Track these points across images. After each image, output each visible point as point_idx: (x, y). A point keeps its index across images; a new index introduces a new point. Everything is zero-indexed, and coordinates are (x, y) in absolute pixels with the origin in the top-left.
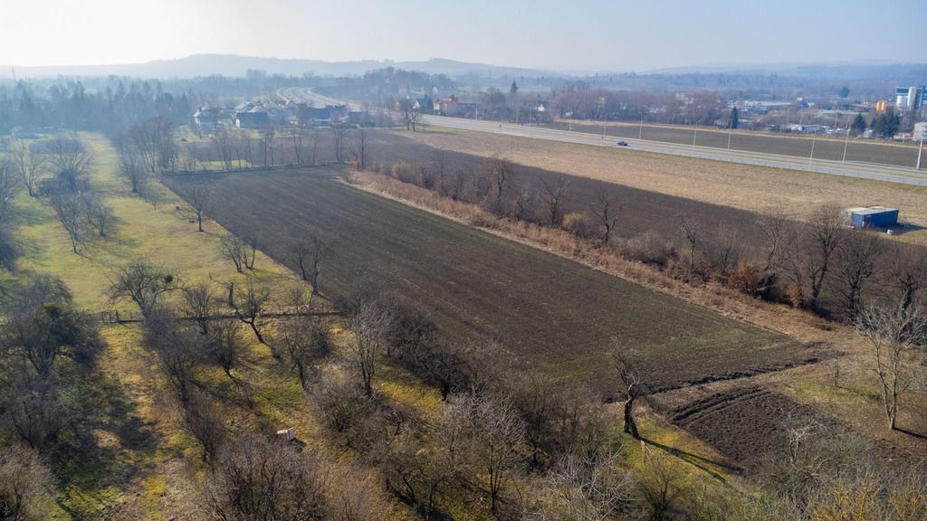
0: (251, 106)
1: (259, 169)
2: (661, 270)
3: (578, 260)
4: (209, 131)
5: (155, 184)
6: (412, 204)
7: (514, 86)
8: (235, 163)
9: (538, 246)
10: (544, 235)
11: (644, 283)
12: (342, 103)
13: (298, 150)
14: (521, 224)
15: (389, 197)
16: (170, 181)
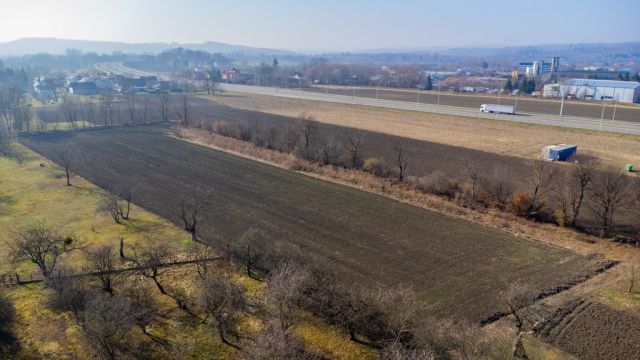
0: (80, 77)
1: (101, 129)
2: (449, 200)
3: (386, 195)
4: (49, 98)
5: (16, 145)
6: (238, 154)
7: (276, 62)
8: (80, 124)
9: (350, 185)
10: (352, 176)
11: (444, 212)
12: (151, 74)
13: (132, 112)
14: (330, 167)
15: (217, 148)
16: (27, 141)
